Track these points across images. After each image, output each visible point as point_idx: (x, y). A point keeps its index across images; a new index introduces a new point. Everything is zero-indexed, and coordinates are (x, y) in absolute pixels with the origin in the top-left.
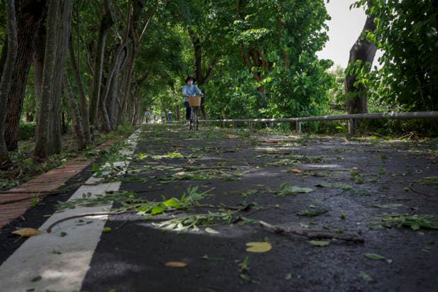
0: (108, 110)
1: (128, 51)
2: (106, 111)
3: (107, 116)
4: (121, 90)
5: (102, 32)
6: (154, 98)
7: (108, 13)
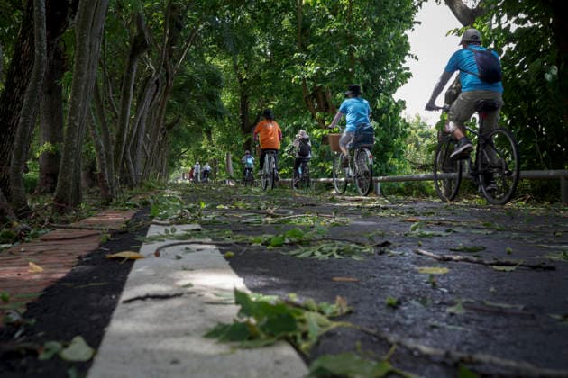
0: (133, 158)
1: (160, 86)
2: (130, 160)
3: (132, 166)
4: (148, 135)
5: (132, 57)
6: (183, 150)
7: (141, 34)
